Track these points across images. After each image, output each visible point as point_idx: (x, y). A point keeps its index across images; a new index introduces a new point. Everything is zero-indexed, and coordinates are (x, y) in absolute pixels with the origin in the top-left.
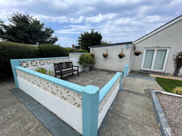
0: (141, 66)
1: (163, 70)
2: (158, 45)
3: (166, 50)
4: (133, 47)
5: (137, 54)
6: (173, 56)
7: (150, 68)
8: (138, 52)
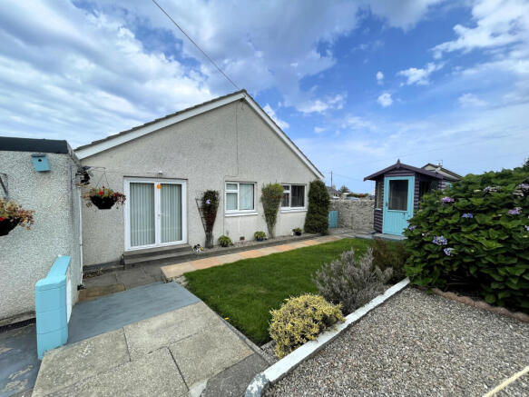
0: (123, 241)
1: (184, 241)
2: (161, 172)
3: (180, 185)
4: (75, 170)
5: (105, 201)
6: (197, 200)
7: (154, 242)
8: (106, 195)
